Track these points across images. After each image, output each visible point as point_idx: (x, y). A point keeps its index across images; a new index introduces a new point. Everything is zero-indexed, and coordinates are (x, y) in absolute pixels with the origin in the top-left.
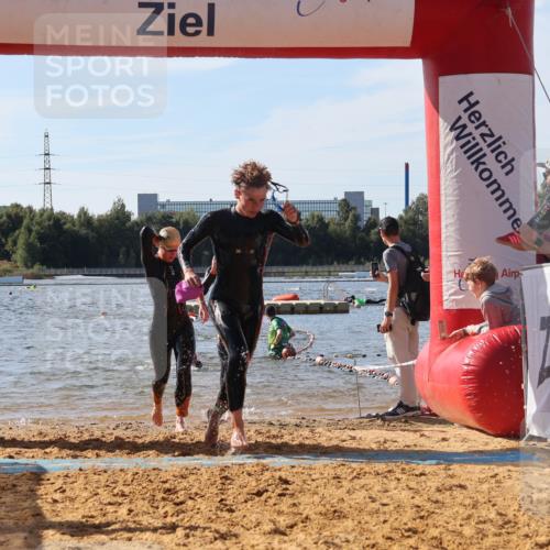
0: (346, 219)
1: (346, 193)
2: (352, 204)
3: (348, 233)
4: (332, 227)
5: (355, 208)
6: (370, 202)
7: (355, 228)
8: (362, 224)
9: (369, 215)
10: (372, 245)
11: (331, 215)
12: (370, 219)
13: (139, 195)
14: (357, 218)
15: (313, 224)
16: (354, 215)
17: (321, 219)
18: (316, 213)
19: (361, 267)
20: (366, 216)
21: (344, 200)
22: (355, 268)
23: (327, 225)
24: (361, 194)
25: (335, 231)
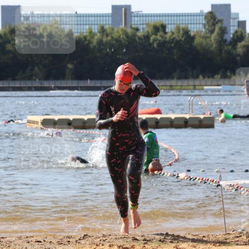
0: (212, 32)
1: (213, 6)
2: (219, 17)
3: (214, 46)
4: (197, 41)
5: (221, 21)
6: (237, 14)
7: (222, 42)
8: (229, 36)
9: (236, 28)
10: (238, 58)
11: (197, 28)
12: (236, 32)
13: (3, 7)
14: (223, 31)
15: (179, 37)
16: (221, 29)
17: (186, 32)
18: (182, 26)
19: (227, 81)
20: (233, 29)
21: (211, 13)
22: (221, 82)
23: (193, 38)
24: (228, 6)
25: (201, 44)
